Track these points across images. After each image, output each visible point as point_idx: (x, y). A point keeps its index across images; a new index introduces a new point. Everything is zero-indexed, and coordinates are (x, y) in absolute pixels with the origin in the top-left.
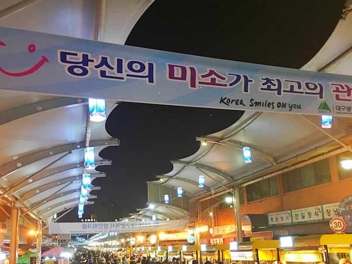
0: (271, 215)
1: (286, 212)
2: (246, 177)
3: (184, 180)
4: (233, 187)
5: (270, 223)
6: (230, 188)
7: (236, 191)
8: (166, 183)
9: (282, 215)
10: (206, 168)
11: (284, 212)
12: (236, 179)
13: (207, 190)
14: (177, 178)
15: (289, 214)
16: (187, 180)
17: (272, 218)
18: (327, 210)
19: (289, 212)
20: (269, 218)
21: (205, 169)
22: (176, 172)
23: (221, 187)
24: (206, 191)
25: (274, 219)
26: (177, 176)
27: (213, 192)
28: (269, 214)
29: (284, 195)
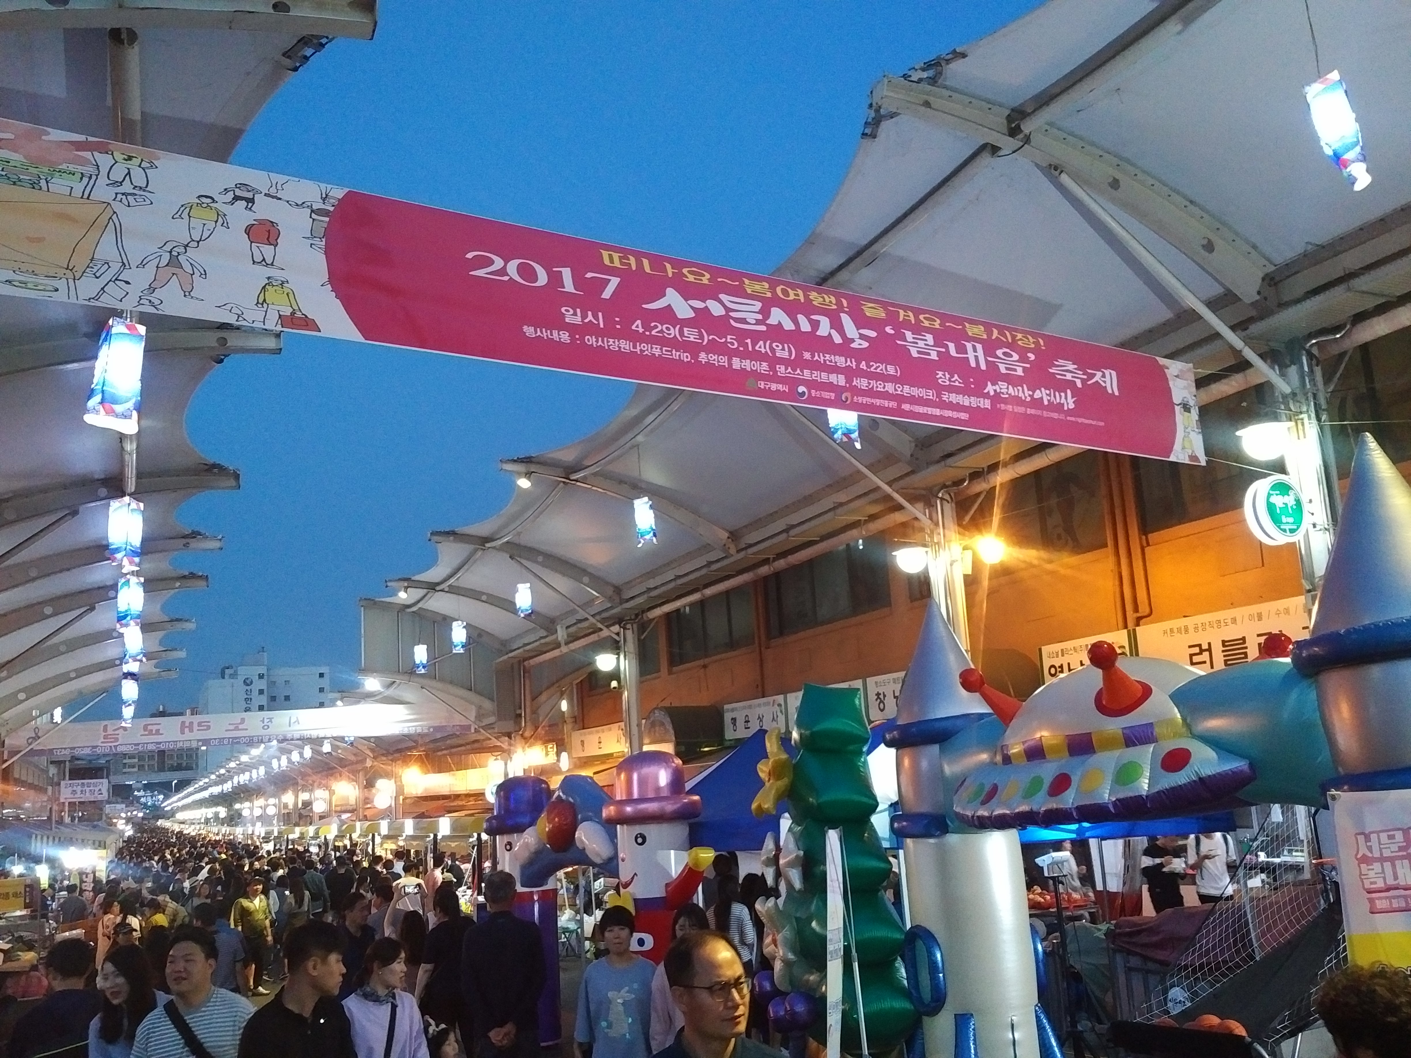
0: (733, 710)
1: (770, 699)
2: (656, 588)
3: (474, 594)
4: (620, 621)
5: (729, 735)
6: (613, 625)
7: (629, 634)
8: (420, 605)
9: (760, 711)
10: (540, 559)
11: (765, 700)
12: (627, 595)
13: (547, 629)
14: (454, 590)
15: (780, 705)
16: (484, 598)
17: (734, 720)
18: (878, 694)
19: (780, 698)
20: (728, 717)
21: (536, 562)
22: (448, 571)
23: (587, 619)
24: (545, 634)
25: (740, 723)
26: (451, 581)
27: (561, 634)
28: (726, 707)
29: (768, 648)
